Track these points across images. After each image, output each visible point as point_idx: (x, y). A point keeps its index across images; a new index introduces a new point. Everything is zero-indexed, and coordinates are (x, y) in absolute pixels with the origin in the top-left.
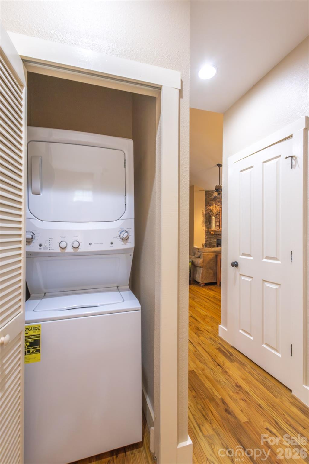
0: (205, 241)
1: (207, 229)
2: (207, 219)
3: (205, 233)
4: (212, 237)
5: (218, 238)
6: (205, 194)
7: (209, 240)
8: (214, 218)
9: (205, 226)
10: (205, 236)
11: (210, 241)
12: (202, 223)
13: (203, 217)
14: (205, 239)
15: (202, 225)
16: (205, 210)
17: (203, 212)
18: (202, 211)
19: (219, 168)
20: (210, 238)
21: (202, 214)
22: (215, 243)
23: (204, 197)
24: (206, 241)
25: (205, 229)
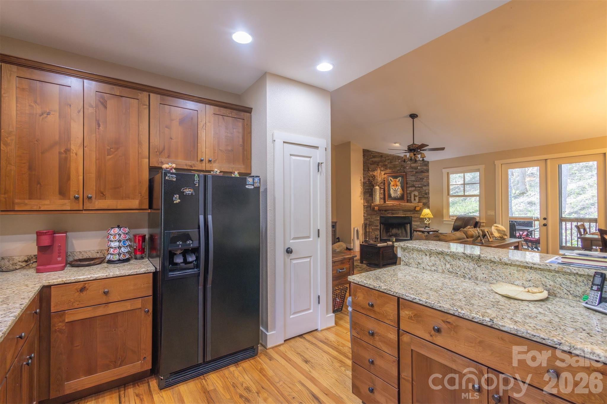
0: (364, 220)
1: (367, 203)
2: (366, 189)
3: (364, 208)
4: (374, 214)
5: (382, 215)
6: (362, 154)
7: (369, 218)
8: (377, 187)
9: (364, 199)
10: (364, 213)
11: (371, 220)
12: (360, 195)
13: (361, 186)
14: (364, 216)
15: (360, 198)
16: (363, 177)
17: (361, 180)
18: (360, 178)
19: (412, 120)
20: (371, 215)
21: (360, 182)
22: (377, 222)
23: (362, 159)
24: (366, 219)
25: (364, 203)
